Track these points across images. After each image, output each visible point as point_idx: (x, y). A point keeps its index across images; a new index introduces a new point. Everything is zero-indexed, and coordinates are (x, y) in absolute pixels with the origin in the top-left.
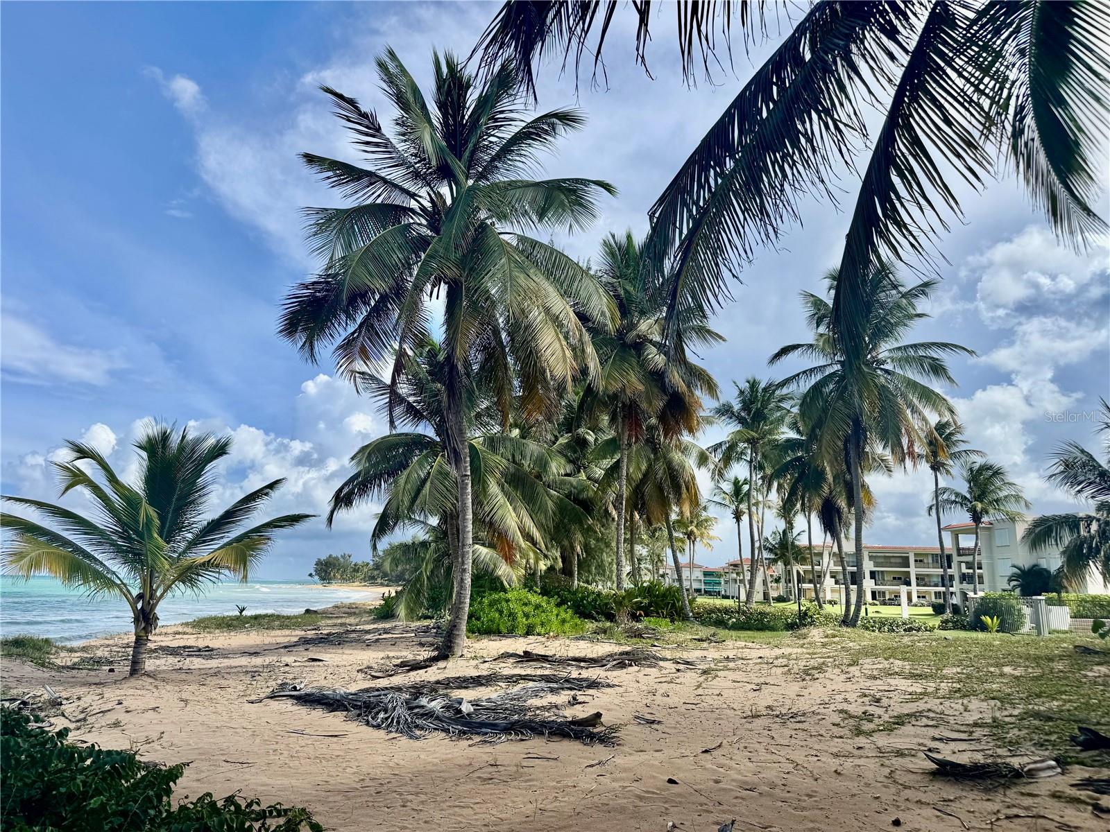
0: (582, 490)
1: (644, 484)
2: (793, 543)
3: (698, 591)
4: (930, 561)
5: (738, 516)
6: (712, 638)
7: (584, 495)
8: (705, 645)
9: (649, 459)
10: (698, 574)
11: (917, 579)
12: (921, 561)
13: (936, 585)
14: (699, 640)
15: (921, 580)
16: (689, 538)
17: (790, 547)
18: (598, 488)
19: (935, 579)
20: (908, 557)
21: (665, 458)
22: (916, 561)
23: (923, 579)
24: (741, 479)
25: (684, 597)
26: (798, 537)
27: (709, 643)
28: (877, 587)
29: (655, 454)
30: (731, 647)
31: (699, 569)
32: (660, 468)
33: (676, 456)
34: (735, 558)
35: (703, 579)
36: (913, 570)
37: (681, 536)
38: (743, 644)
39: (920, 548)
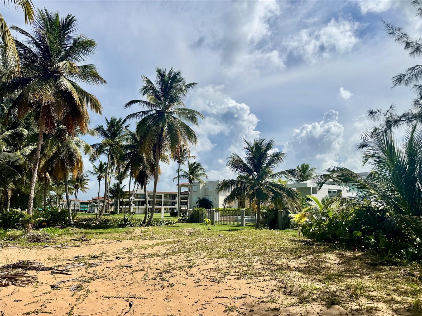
0: (17, 161)
1: (54, 159)
2: (121, 190)
3: (77, 210)
4: (169, 197)
5: (99, 179)
6: (83, 239)
7: (18, 164)
8: (79, 243)
9: (58, 146)
10: (78, 203)
11: (164, 203)
12: (166, 197)
13: (170, 206)
14: (75, 240)
15: (165, 204)
16: (76, 188)
17: (120, 192)
18: (26, 160)
19: (170, 203)
20: (162, 196)
21: (67, 146)
22: (164, 197)
23: (166, 203)
24: (103, 162)
25: (70, 215)
26: (123, 188)
27: (81, 242)
28: (150, 207)
29: (62, 143)
30: (94, 243)
31: (79, 202)
32: (63, 152)
33: (73, 146)
34: (96, 196)
35: (80, 205)
36: (163, 200)
37: (72, 187)
38: (101, 240)
39: (166, 192)
